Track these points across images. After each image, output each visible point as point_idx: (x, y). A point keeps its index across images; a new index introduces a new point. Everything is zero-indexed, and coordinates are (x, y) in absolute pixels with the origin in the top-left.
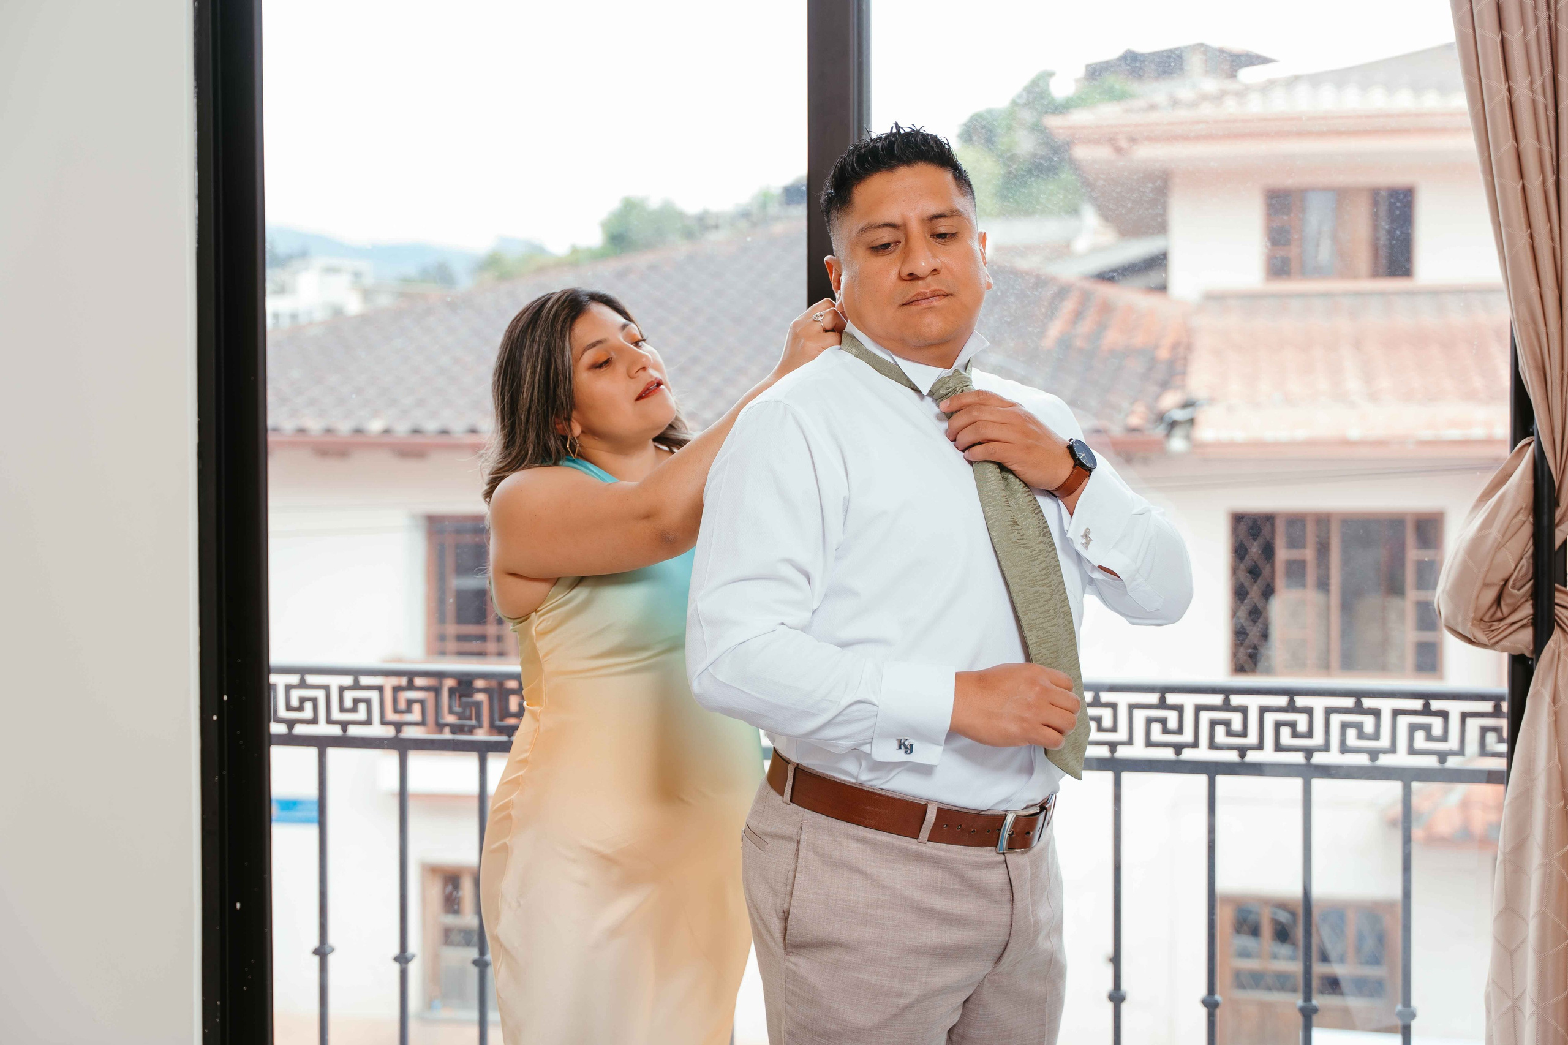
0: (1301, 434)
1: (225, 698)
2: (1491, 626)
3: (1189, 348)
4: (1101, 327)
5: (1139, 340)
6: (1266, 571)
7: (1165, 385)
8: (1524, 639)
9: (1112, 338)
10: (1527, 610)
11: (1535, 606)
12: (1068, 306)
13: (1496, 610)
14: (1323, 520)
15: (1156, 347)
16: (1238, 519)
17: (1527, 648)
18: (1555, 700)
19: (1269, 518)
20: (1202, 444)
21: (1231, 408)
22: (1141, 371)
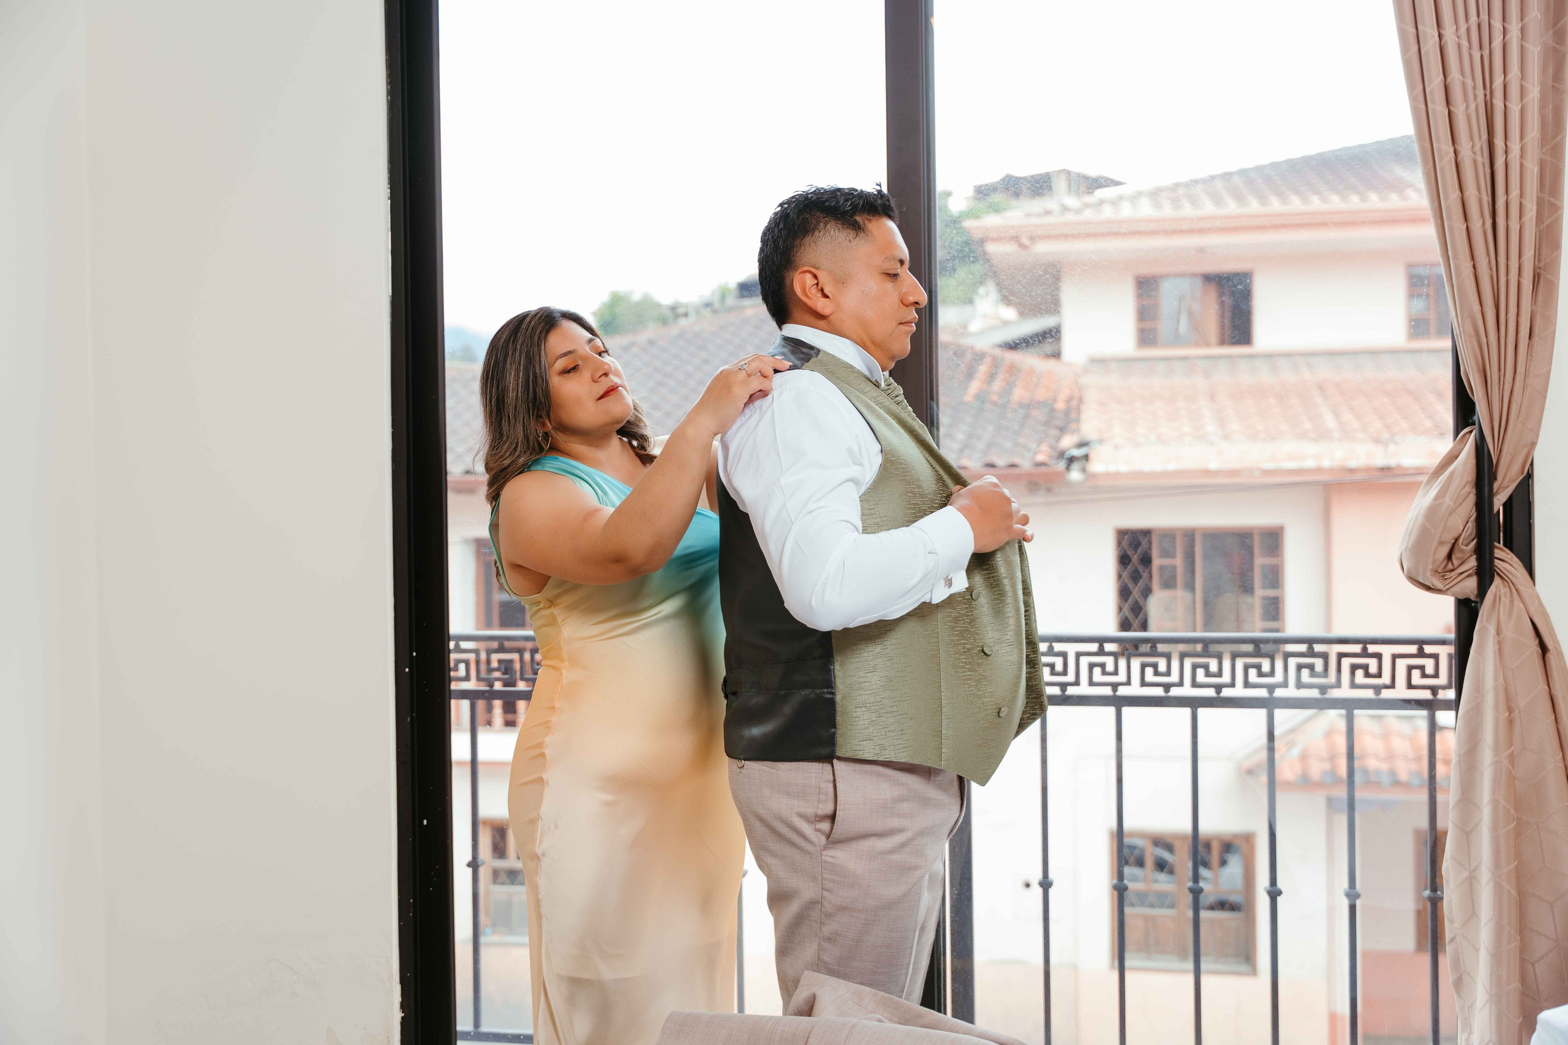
0: (1172, 467)
1: (414, 654)
2: (1444, 576)
3: (1081, 401)
4: (1010, 386)
5: (1041, 395)
6: (1145, 575)
7: (1062, 430)
8: (1470, 586)
9: (1018, 393)
10: (1472, 563)
11: (1477, 559)
12: (983, 369)
13: (1448, 563)
14: (1190, 535)
15: (1055, 400)
16: (1122, 535)
17: (1473, 593)
18: (1498, 632)
19: (1147, 533)
20: (1094, 476)
21: (1116, 447)
22: (1044, 419)
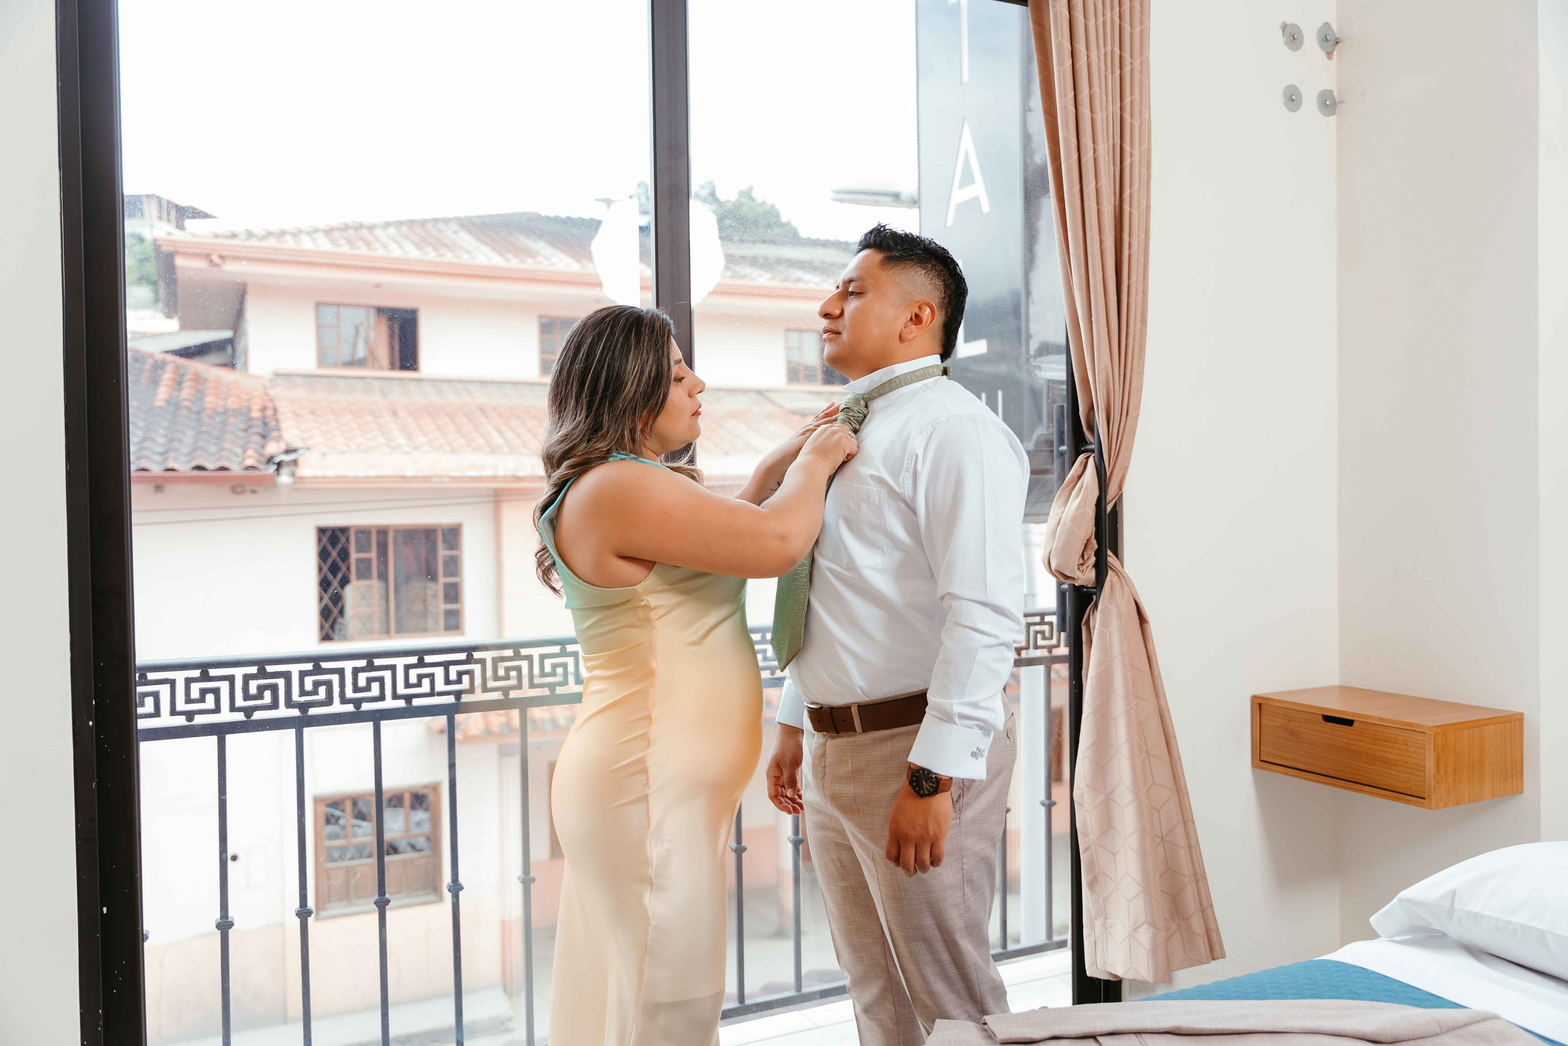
0: (372, 472)
2: (1080, 569)
3: (275, 410)
4: (200, 394)
5: (231, 403)
6: (344, 568)
7: (265, 437)
8: (1091, 576)
12: (167, 376)
13: (1081, 558)
14: (383, 532)
15: (249, 409)
16: (322, 531)
17: (1092, 581)
19: (344, 530)
20: (302, 478)
21: (324, 454)
22: (242, 426)
